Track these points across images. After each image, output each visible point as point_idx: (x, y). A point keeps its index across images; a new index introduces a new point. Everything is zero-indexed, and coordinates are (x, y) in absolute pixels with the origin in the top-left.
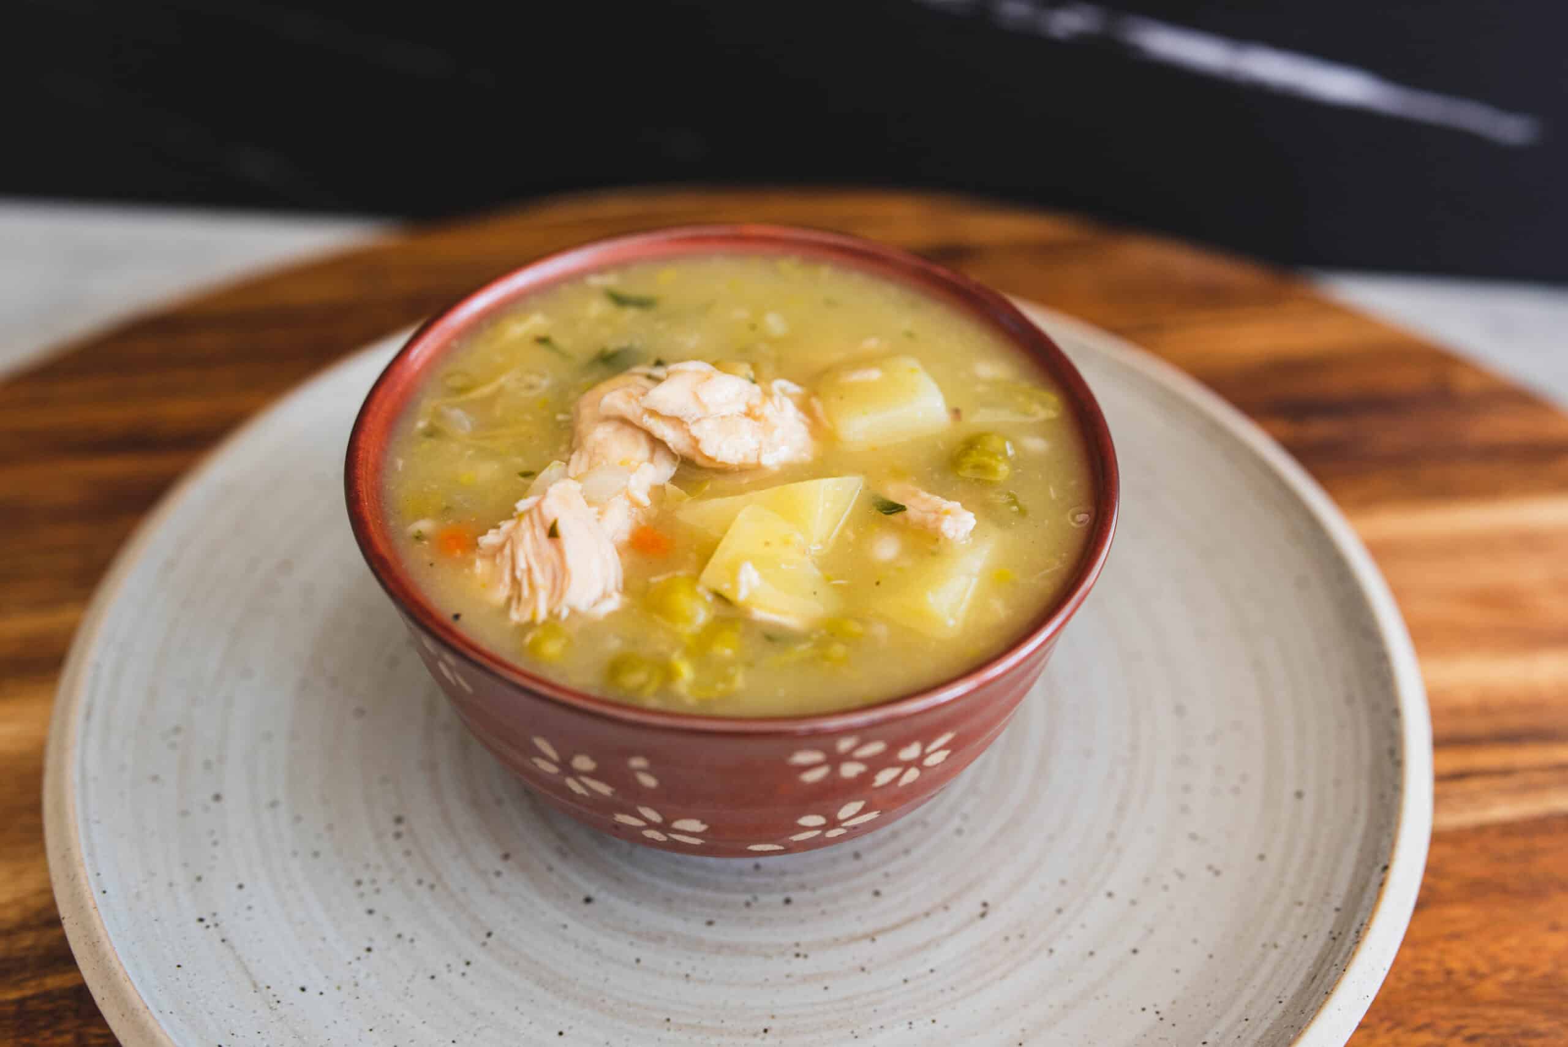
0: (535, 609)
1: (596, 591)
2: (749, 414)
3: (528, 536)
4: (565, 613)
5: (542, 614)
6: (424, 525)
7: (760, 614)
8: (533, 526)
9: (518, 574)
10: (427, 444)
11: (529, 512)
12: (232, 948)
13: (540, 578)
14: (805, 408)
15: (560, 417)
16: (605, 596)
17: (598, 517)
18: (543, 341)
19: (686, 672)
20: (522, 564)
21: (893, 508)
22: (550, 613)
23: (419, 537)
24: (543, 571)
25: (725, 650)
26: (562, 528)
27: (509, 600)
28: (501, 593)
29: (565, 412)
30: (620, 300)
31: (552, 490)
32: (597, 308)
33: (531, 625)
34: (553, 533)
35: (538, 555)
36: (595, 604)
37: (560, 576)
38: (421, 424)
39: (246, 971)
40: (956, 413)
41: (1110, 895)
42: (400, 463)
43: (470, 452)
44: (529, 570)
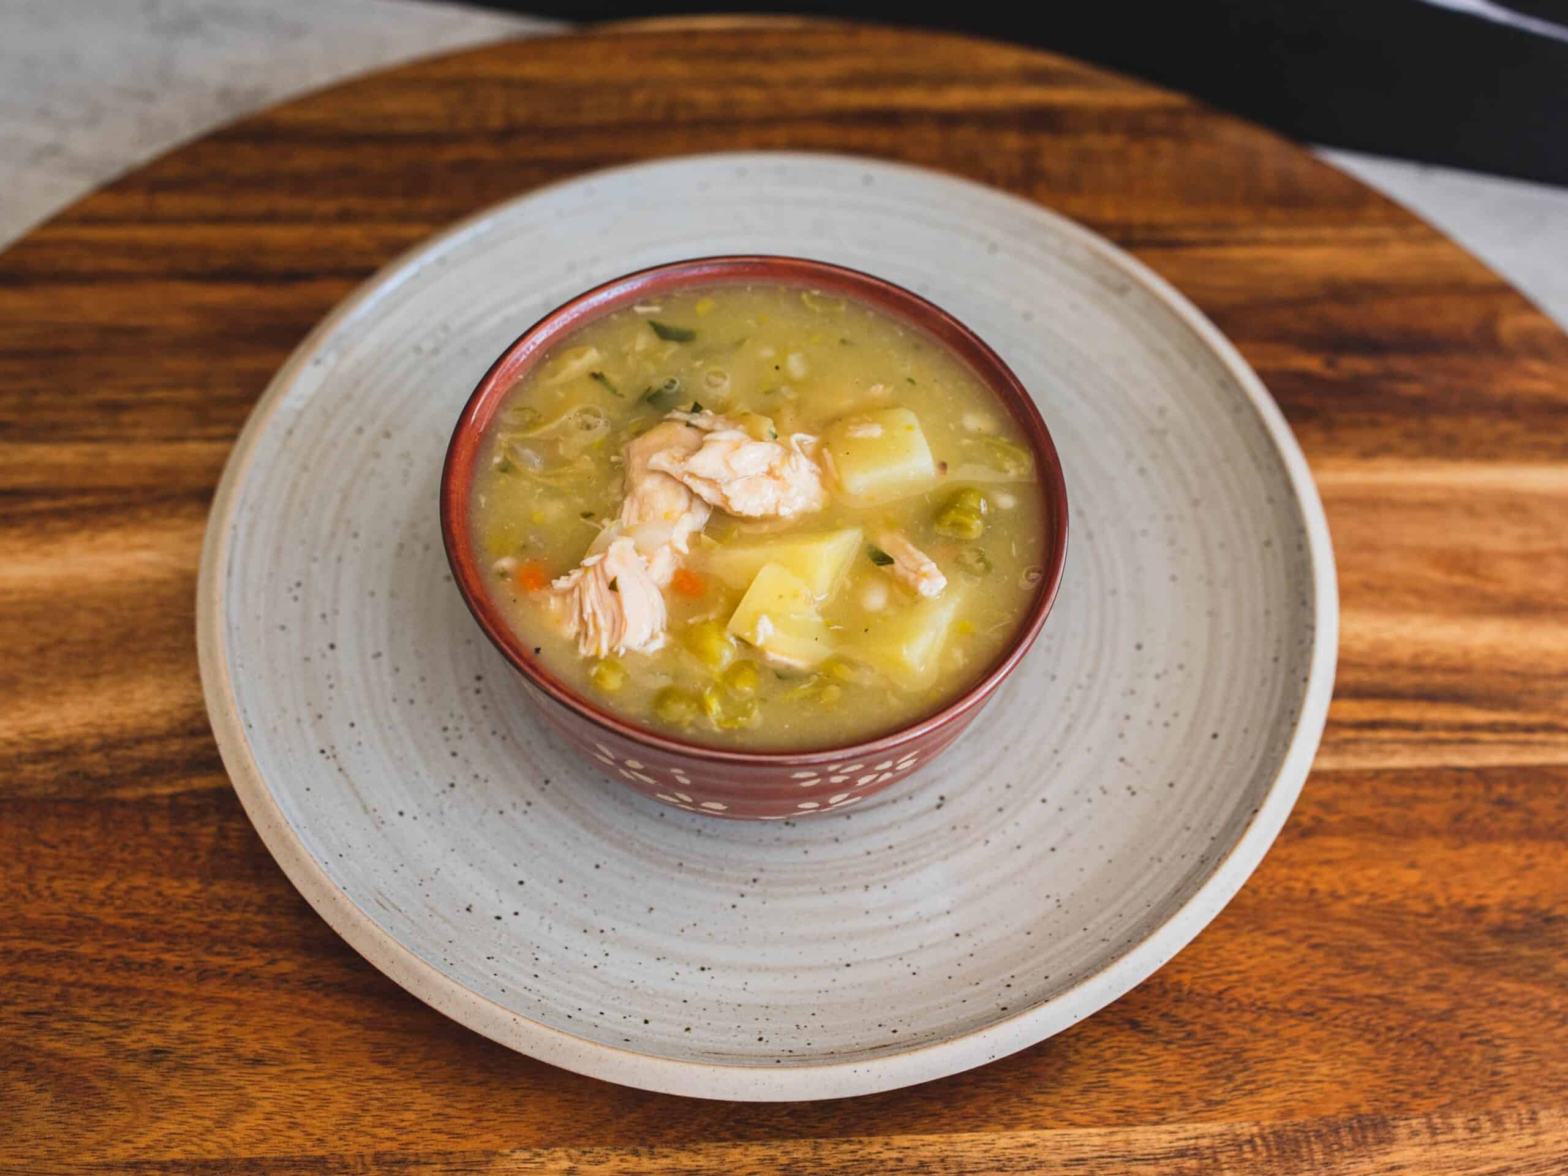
0: (599, 645)
1: (646, 634)
2: (770, 473)
3: (593, 585)
4: (622, 652)
5: (604, 651)
6: (506, 563)
7: (772, 656)
8: (597, 579)
9: (585, 616)
10: (503, 480)
11: (594, 566)
12: (347, 776)
13: (604, 623)
14: (817, 457)
15: (614, 458)
16: (653, 637)
17: (647, 564)
18: (596, 377)
19: (715, 706)
20: (588, 610)
21: (883, 559)
22: (611, 649)
23: (503, 574)
24: (605, 617)
25: (746, 687)
26: (620, 584)
27: (578, 634)
28: (570, 630)
29: (617, 454)
30: (663, 333)
31: (612, 550)
32: (643, 341)
33: (594, 660)
34: (613, 586)
35: (601, 602)
36: (646, 644)
37: (618, 622)
38: (497, 460)
39: (357, 794)
40: (943, 466)
41: (1044, 801)
42: (483, 500)
43: (540, 490)
44: (594, 614)
